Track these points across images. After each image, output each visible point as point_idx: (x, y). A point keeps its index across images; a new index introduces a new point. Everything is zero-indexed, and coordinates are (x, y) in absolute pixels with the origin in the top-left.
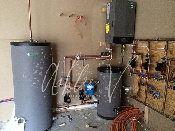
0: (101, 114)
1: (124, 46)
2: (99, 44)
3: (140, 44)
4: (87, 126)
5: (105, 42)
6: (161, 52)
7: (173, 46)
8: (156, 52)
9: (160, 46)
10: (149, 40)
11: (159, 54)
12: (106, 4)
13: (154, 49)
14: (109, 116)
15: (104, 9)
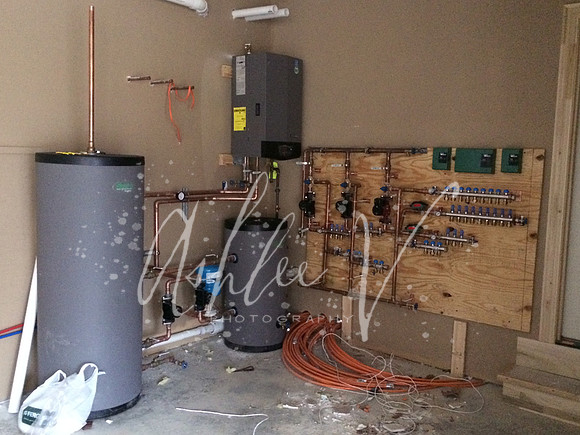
0: (245, 343)
1: (275, 164)
2: (218, 158)
3: (319, 159)
4: (230, 371)
5: (232, 153)
6: (375, 177)
7: (398, 163)
8: (361, 176)
9: (369, 164)
10: (347, 151)
11: (370, 181)
12: (231, 57)
13: (357, 169)
14: (267, 342)
15: (226, 70)
